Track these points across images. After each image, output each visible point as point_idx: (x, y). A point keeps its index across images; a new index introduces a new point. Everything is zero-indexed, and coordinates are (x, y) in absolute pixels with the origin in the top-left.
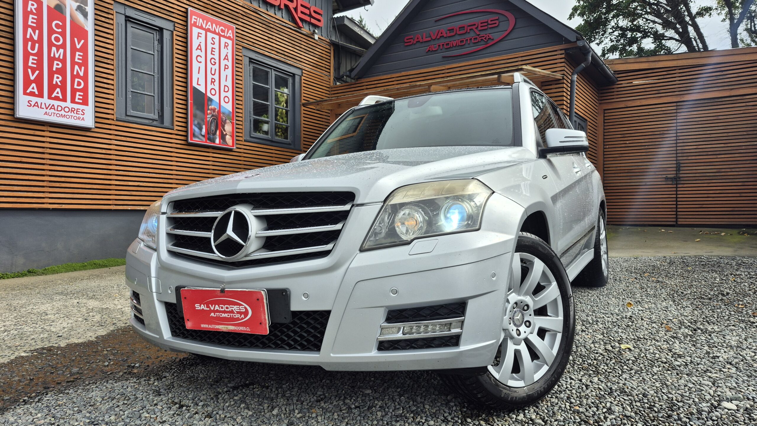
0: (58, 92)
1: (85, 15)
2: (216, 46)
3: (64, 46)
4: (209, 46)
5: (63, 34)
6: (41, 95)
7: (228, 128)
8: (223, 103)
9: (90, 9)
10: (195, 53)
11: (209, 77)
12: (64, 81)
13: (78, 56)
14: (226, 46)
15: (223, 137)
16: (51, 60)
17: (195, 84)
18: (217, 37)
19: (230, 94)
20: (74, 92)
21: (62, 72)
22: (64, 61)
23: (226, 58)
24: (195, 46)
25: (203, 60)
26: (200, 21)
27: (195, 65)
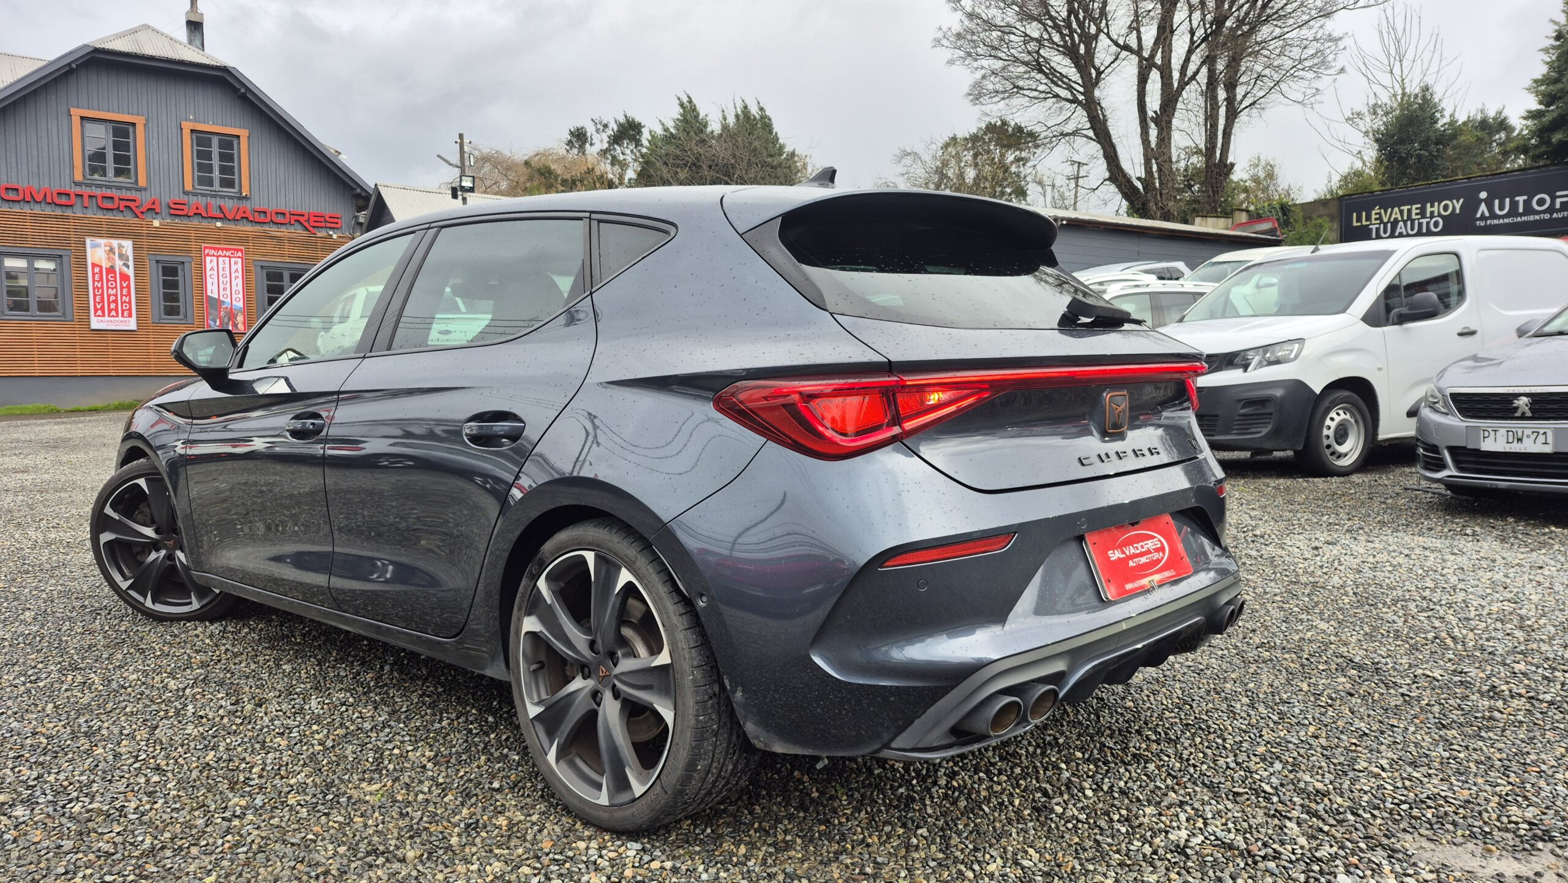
0: (113, 313)
1: (128, 267)
2: (227, 265)
3: (116, 287)
4: (221, 267)
5: (115, 281)
6: (104, 315)
7: (240, 319)
8: (234, 302)
10: (208, 273)
11: (222, 287)
12: (117, 307)
13: (125, 291)
14: (236, 263)
15: (236, 325)
16: (109, 296)
17: (209, 294)
18: (227, 259)
19: (240, 296)
20: (123, 311)
21: (115, 301)
22: (116, 296)
23: (237, 271)
24: (208, 268)
25: (216, 277)
26: (212, 252)
27: (209, 281)
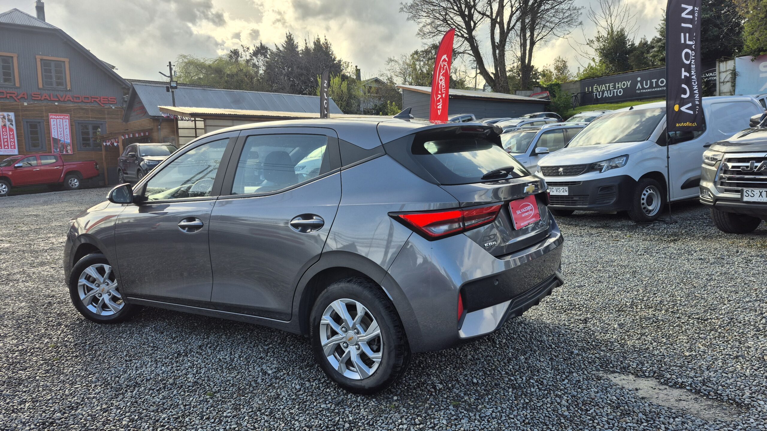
1: (12, 125)
2: (61, 123)
4: (58, 123)
7: (69, 148)
8: (66, 140)
9: (14, 123)
10: (52, 127)
11: (59, 133)
14: (66, 122)
15: (67, 151)
17: (53, 136)
18: (61, 120)
19: (69, 137)
23: (66, 125)
24: (52, 124)
25: (56, 128)
26: (54, 117)
27: (53, 130)
